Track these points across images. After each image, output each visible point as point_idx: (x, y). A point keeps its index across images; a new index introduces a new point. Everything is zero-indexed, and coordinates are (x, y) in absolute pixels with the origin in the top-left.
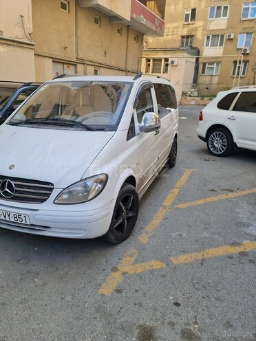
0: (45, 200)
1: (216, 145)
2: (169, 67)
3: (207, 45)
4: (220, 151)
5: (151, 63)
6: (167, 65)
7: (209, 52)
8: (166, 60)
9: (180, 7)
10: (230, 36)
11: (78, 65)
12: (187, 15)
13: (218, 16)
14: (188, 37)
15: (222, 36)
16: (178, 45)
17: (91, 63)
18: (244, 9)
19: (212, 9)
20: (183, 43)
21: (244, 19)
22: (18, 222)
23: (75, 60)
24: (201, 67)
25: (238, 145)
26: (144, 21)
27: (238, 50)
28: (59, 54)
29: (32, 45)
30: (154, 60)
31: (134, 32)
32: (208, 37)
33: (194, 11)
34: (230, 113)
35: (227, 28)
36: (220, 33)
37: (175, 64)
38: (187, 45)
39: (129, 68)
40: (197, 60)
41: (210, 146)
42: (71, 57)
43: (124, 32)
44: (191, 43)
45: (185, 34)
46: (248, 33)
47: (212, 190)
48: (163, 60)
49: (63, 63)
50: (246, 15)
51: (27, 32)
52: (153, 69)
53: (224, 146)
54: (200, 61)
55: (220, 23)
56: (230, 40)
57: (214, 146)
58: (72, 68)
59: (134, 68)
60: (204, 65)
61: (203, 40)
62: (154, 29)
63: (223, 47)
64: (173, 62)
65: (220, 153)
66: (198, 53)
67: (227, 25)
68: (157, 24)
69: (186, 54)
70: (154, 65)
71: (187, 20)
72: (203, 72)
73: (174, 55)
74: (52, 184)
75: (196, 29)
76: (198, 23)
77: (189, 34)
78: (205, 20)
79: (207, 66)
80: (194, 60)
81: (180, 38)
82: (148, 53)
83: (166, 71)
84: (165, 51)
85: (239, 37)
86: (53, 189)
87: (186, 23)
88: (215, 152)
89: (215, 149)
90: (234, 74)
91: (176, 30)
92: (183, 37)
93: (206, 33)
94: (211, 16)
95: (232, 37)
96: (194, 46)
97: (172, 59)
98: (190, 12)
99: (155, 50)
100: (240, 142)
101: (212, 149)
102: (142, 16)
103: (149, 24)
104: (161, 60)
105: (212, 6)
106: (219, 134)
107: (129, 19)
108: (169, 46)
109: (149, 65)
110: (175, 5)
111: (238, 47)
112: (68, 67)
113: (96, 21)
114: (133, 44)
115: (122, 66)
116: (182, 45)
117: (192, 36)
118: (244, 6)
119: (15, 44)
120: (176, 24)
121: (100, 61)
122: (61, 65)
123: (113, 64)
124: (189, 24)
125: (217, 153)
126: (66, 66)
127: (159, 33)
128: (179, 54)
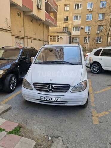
0: (67, 91)
1: (95, 69)
2: (60, 39)
3: (73, 31)
4: (97, 72)
5: (52, 37)
6: (59, 38)
7: (74, 33)
8: (58, 36)
9: (62, 15)
10: (82, 27)
11: (25, 39)
12: (65, 19)
13: (77, 19)
14: (66, 27)
15: (79, 27)
16: (62, 30)
17: (30, 38)
18: (87, 17)
19: (75, 16)
20: (64, 30)
21: (87, 21)
22: (56, 101)
23: (24, 37)
24: (72, 39)
25: (104, 69)
26: (50, 21)
27: (86, 33)
28: (17, 34)
29: (11, 31)
30: (53, 36)
31: (46, 25)
32: (74, 28)
33: (67, 17)
34: (99, 57)
35: (81, 24)
36: (78, 26)
37: (62, 38)
38: (65, 31)
39: (44, 40)
40: (70, 36)
41: (92, 70)
42: (22, 35)
43: (42, 25)
44: (67, 30)
45: (64, 26)
46: (89, 26)
47: (104, 86)
48: (57, 36)
49: (19, 38)
50: (88, 19)
51: (9, 25)
52: (53, 40)
53: (98, 70)
54: (71, 37)
55: (78, 22)
56: (82, 29)
57: (94, 70)
58: (22, 40)
59: (46, 40)
60: (73, 38)
61: (72, 29)
62: (54, 24)
63: (79, 31)
64: (61, 37)
65: (96, 72)
66: (70, 34)
67: (81, 23)
68: (55, 22)
69: (66, 34)
70: (53, 38)
71: (65, 21)
72: (73, 41)
73: (61, 34)
74: (70, 85)
75: (69, 25)
76: (70, 22)
77: (66, 26)
78: (72, 21)
79: (74, 39)
80: (69, 37)
81: (62, 28)
82: (51, 34)
83: (58, 41)
84: (58, 33)
85: (86, 27)
86: (70, 87)
87: (65, 22)
88: (94, 72)
89: (94, 71)
90: (85, 42)
91: (61, 25)
92: (64, 27)
93: (73, 26)
94: (74, 19)
95: (83, 28)
96: (68, 31)
97: (61, 36)
98: (66, 18)
99: (53, 32)
100: (105, 68)
101: (93, 71)
102: (49, 19)
103: (52, 23)
104: (56, 36)
105: (74, 15)
106: (96, 65)
107: (44, 20)
108: (59, 31)
109: (51, 38)
110: (60, 15)
111: (85, 32)
112: (21, 40)
113: (31, 21)
114: (45, 30)
115: (42, 39)
116: (64, 31)
117: (67, 27)
118: (87, 16)
119: (4, 30)
120: (61, 22)
121: (33, 37)
122: (18, 39)
123: (38, 38)
124: (66, 23)
125: (95, 72)
126: (20, 39)
127: (55, 26)
128: (63, 34)
